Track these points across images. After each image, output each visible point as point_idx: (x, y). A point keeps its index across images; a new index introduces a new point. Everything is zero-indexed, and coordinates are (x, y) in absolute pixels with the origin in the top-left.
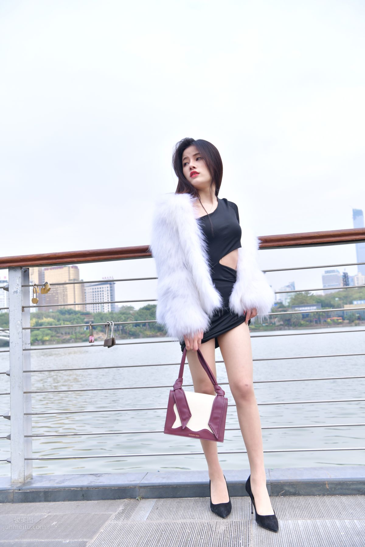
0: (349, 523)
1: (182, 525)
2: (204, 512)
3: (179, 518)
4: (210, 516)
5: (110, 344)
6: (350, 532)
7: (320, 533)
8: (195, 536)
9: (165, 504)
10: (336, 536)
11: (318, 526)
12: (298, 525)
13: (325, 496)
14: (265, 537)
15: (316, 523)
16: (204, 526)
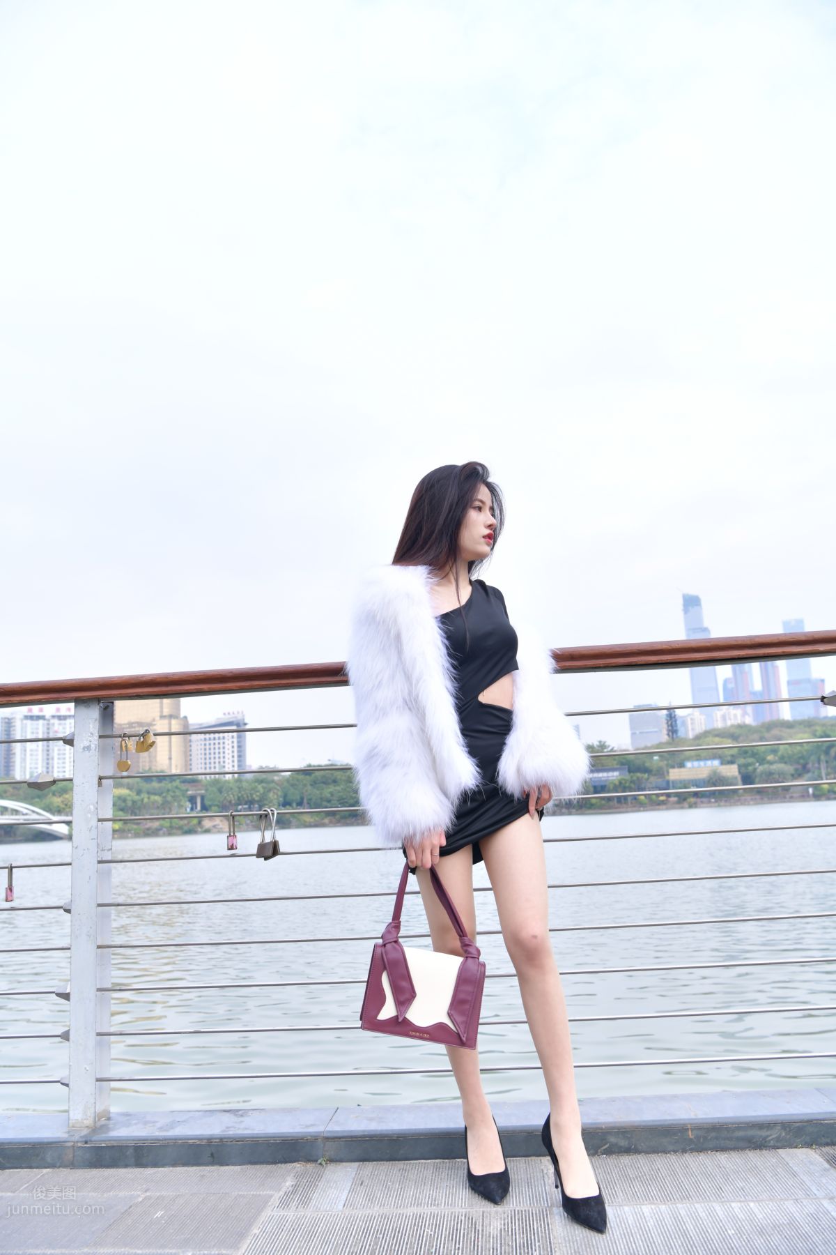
0: (740, 1208)
1: (416, 1219)
2: (456, 1189)
3: (408, 1203)
4: (468, 1200)
5: (270, 852)
6: (744, 1228)
7: (688, 1231)
8: (444, 1244)
9: (376, 1173)
10: (719, 1238)
11: (682, 1218)
12: (643, 1217)
13: (686, 1153)
14: (583, 1243)
15: (676, 1210)
16: (460, 1221)
